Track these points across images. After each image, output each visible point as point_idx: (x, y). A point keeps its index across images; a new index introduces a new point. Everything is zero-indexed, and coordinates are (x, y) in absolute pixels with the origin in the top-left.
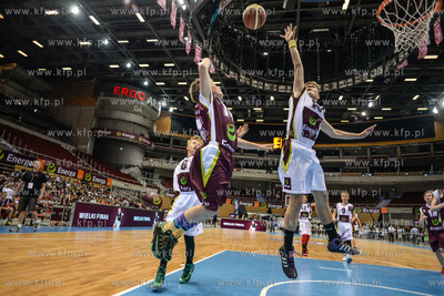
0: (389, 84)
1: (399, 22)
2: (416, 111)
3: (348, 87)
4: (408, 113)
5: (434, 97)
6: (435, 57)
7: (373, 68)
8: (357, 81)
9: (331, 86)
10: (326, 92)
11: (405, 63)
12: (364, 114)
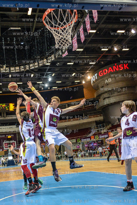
0: (59, 66)
1: (55, 27)
2: (74, 82)
3: (35, 69)
4: (70, 84)
5: (83, 74)
6: (82, 50)
7: (49, 56)
8: (41, 65)
9: (25, 68)
10: (23, 72)
11: (66, 53)
12: (46, 85)
